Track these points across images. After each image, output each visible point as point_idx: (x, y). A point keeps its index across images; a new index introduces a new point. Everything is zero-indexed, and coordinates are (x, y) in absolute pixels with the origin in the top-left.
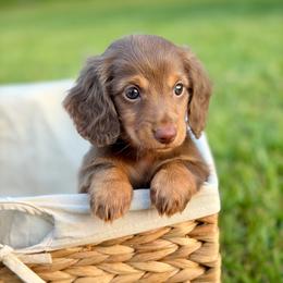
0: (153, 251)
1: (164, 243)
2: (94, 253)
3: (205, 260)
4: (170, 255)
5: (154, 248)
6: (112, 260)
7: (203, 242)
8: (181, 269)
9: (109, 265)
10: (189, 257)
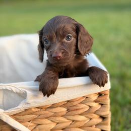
0: (77, 110)
1: (83, 106)
2: (47, 112)
3: (103, 114)
4: (86, 112)
5: (78, 108)
6: (56, 115)
7: (102, 105)
8: (91, 119)
9: (54, 118)
10: (95, 113)
